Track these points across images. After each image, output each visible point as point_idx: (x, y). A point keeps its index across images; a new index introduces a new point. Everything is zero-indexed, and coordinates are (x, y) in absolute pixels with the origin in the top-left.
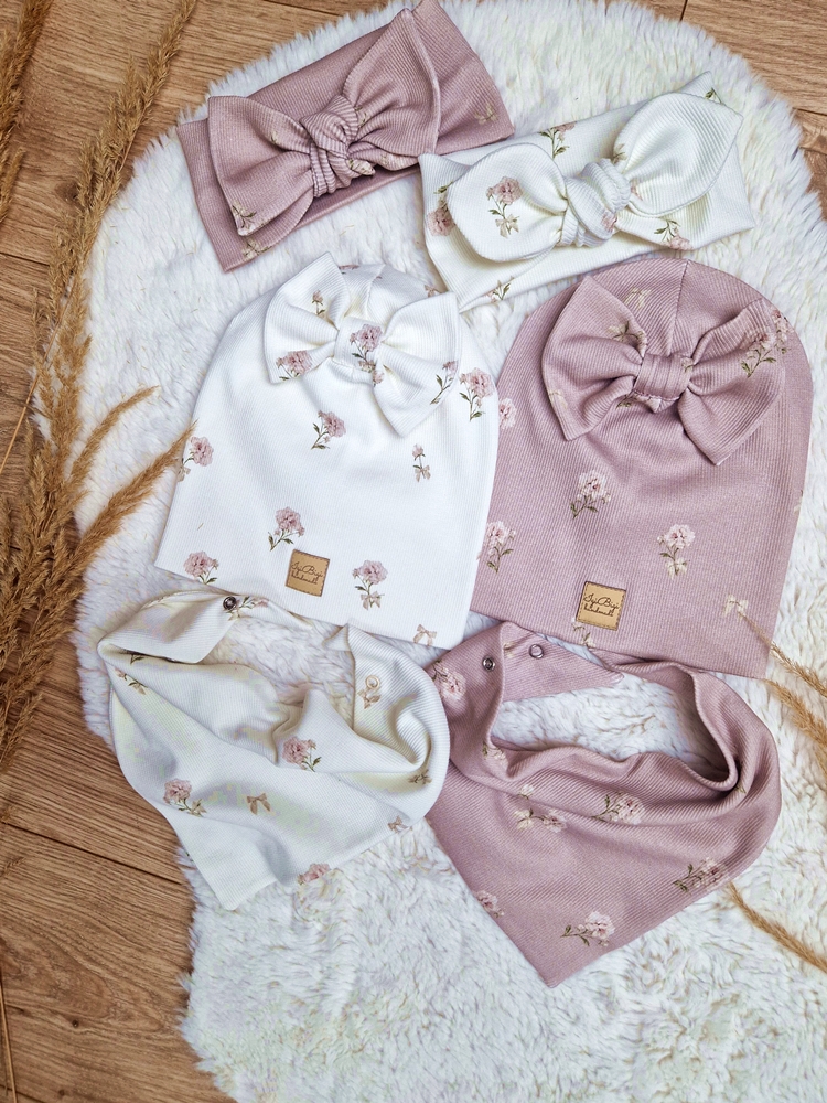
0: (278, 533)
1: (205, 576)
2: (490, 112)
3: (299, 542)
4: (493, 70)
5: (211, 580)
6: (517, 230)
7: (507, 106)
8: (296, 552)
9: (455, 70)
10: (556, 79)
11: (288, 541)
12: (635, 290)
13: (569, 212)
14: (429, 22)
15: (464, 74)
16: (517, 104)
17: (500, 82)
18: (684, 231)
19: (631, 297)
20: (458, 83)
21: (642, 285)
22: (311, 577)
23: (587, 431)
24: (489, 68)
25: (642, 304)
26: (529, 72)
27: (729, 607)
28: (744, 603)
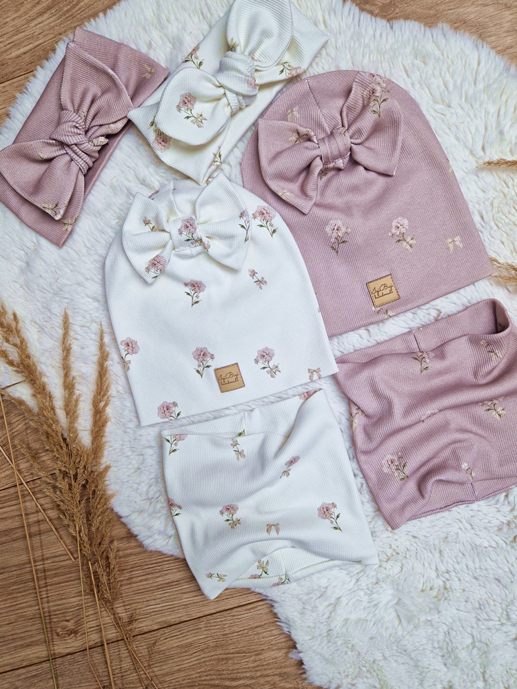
0: (200, 366)
1: (173, 415)
2: (149, 69)
3: (215, 364)
4: (136, 45)
5: (178, 415)
6: (206, 119)
7: (156, 60)
8: (216, 370)
9: (116, 58)
10: (173, 29)
11: (208, 367)
12: (289, 111)
13: (227, 92)
14: (85, 42)
15: (122, 58)
16: (160, 56)
17: (144, 50)
18: (294, 64)
19: (289, 116)
20: (122, 64)
21: (291, 107)
22: (233, 379)
23: (313, 202)
24: (133, 46)
25: (298, 116)
26: (156, 35)
27: (451, 246)
28: (457, 239)
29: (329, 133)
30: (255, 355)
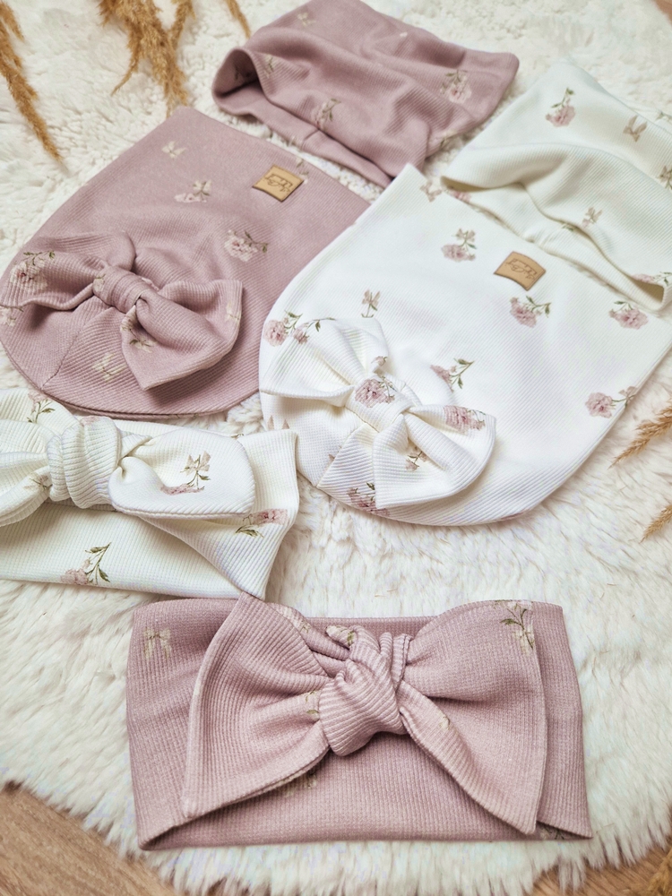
0: (539, 313)
1: (627, 307)
2: (151, 645)
3: (522, 295)
4: (120, 703)
5: (621, 303)
6: (190, 457)
7: (127, 653)
8: (526, 288)
9: (163, 718)
10: (54, 655)
11: (531, 300)
12: (107, 377)
13: (126, 450)
14: (163, 801)
15: (156, 708)
16: (114, 649)
17: (119, 685)
18: (29, 405)
19: (115, 370)
20: (170, 700)
21: (98, 379)
22: (517, 263)
23: (219, 281)
24: (123, 709)
25: (108, 355)
26: (78, 681)
27: (179, 151)
28: (166, 149)
29: (111, 308)
30: (464, 263)
